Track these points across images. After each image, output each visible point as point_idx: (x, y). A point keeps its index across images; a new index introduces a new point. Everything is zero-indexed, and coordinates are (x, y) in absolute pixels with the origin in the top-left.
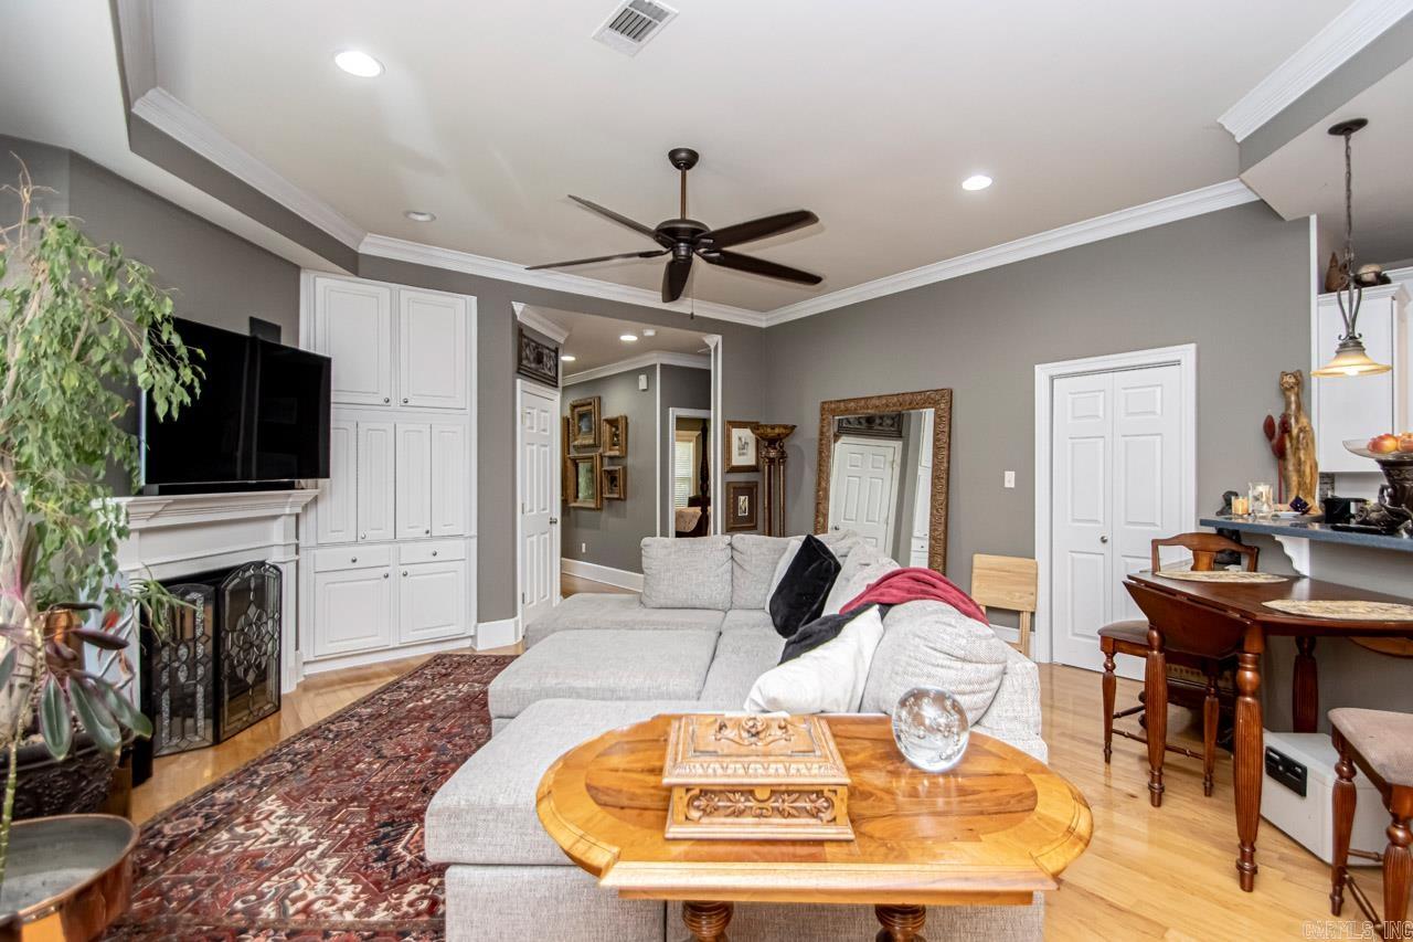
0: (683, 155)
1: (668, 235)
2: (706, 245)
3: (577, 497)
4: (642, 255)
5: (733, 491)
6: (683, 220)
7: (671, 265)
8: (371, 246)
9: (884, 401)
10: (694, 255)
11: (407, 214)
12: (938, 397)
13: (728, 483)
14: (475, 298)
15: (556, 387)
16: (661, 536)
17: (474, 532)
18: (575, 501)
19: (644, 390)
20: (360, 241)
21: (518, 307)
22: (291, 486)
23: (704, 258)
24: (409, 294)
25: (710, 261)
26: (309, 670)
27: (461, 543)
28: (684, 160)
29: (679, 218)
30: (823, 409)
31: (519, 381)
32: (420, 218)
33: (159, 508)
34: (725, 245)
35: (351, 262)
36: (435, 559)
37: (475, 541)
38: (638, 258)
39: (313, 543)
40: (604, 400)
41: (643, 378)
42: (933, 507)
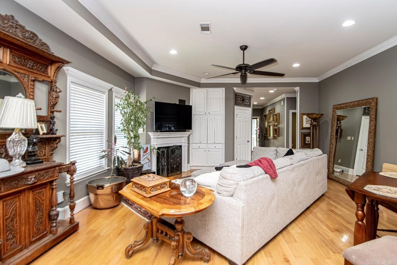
0: (244, 47)
1: (239, 68)
2: (249, 70)
3: (270, 136)
4: (233, 73)
5: (304, 136)
6: (244, 64)
7: (241, 76)
8: (203, 81)
9: (352, 104)
10: (247, 72)
11: (204, 73)
12: (371, 101)
13: (302, 133)
14: (224, 88)
15: (250, 107)
16: (286, 148)
17: (224, 143)
18: (269, 137)
19: (283, 105)
20: (200, 81)
21: (235, 89)
22: (185, 131)
23: (249, 73)
24: (210, 90)
25: (251, 73)
26: (192, 168)
27: (221, 145)
28: (244, 48)
29: (242, 63)
30: (333, 108)
31: (235, 107)
32: (206, 74)
33: (158, 134)
34: (254, 69)
35: (198, 85)
36: (215, 148)
37: (224, 145)
38: (232, 74)
39: (192, 143)
40: (275, 109)
41: (282, 102)
42: (368, 143)
